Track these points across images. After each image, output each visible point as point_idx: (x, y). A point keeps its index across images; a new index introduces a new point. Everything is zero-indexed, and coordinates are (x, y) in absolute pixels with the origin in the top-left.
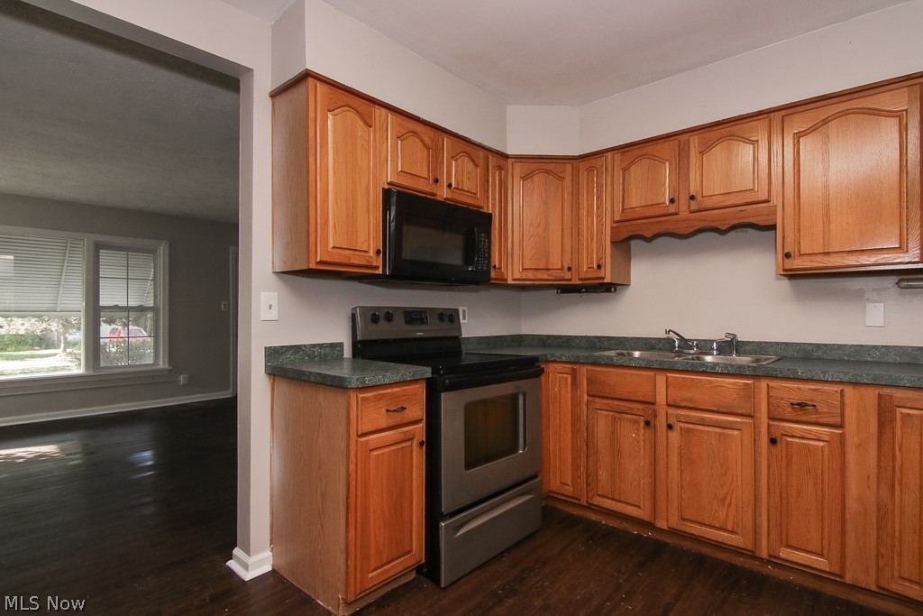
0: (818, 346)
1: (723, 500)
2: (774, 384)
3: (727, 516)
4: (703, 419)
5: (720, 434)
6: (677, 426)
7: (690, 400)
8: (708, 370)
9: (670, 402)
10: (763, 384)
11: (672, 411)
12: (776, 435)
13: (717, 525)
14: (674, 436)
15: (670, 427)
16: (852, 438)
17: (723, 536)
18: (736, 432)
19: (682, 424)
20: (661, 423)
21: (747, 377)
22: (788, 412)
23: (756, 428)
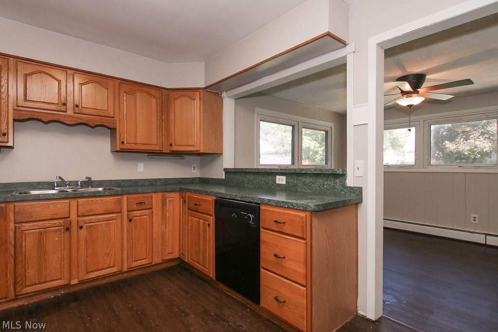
0: (123, 181)
1: (109, 254)
2: (130, 196)
3: (110, 261)
4: (98, 219)
5: (107, 223)
6: (85, 226)
7: (91, 211)
8: (102, 194)
9: (80, 214)
10: (125, 197)
11: (80, 219)
12: (131, 217)
13: (106, 267)
14: (83, 232)
15: (81, 227)
16: (155, 212)
17: (109, 271)
18: (114, 221)
19: (86, 225)
20: (74, 227)
21: (119, 195)
22: (135, 207)
23: (122, 217)
